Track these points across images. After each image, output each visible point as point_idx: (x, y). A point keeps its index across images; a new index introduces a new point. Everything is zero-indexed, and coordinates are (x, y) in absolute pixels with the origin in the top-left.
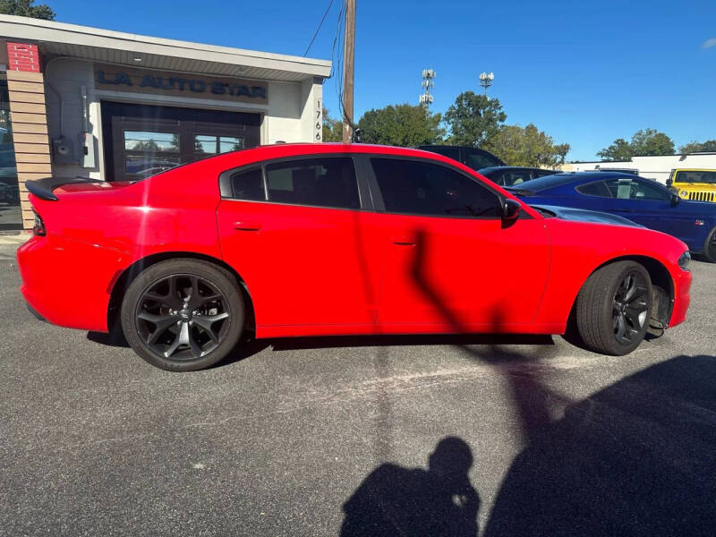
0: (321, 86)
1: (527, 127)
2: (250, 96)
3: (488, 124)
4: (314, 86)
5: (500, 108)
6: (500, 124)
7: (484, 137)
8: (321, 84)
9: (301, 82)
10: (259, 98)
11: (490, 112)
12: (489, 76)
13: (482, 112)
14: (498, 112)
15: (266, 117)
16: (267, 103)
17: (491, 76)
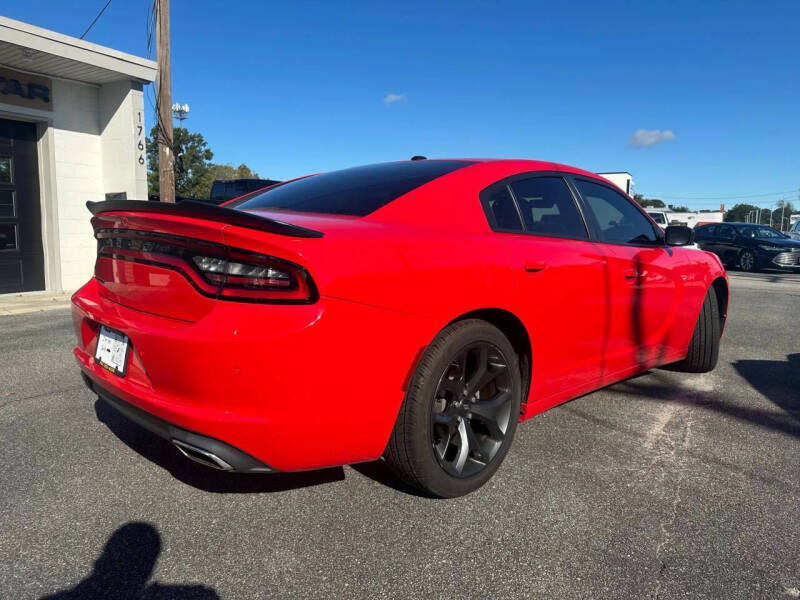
0: (141, 93)
1: (240, 168)
2: (23, 96)
3: (193, 162)
4: (132, 91)
5: (204, 145)
6: (207, 162)
7: (190, 176)
8: (142, 90)
9: (100, 85)
10: (38, 101)
11: (193, 147)
12: (183, 108)
13: (184, 147)
14: (203, 149)
15: (50, 129)
16: (50, 109)
17: (186, 108)
